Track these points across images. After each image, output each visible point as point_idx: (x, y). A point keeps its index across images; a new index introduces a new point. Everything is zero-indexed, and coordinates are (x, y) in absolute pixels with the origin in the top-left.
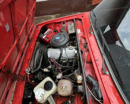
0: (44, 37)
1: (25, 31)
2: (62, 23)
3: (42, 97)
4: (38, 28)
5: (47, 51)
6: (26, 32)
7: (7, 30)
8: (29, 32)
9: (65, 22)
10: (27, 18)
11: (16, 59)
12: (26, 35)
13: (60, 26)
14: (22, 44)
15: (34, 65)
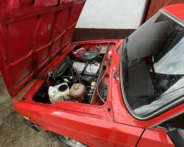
0: (74, 53)
1: (60, 42)
2: (97, 45)
3: (54, 93)
4: (72, 46)
5: (73, 63)
6: (61, 44)
7: (48, 29)
8: (63, 46)
9: (100, 45)
10: (65, 31)
11: (44, 61)
12: (59, 46)
13: (94, 48)
14: (53, 52)
15: (57, 72)
